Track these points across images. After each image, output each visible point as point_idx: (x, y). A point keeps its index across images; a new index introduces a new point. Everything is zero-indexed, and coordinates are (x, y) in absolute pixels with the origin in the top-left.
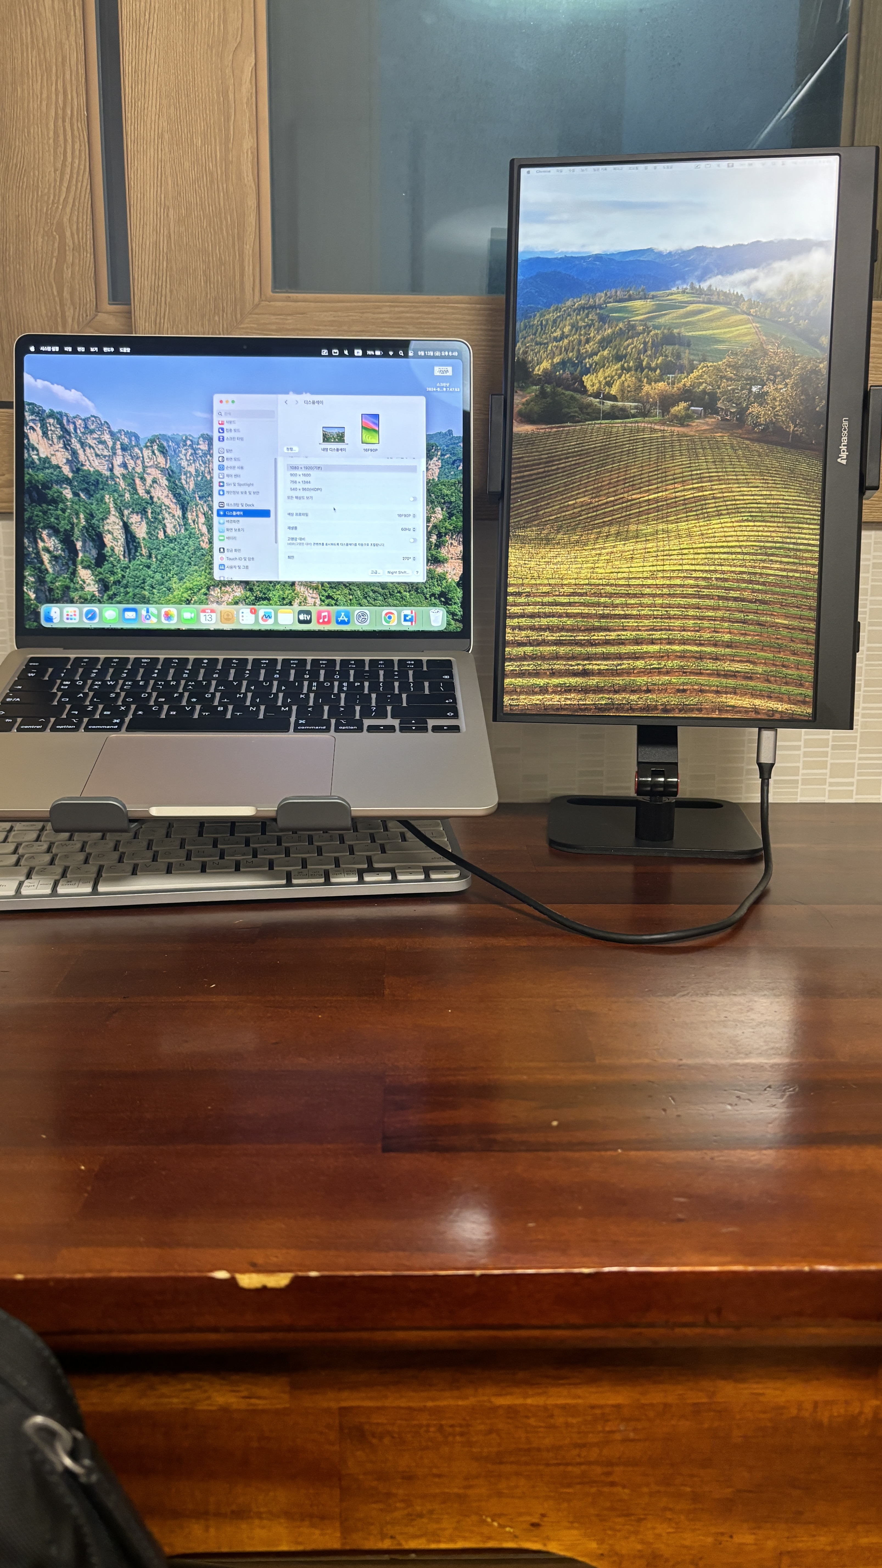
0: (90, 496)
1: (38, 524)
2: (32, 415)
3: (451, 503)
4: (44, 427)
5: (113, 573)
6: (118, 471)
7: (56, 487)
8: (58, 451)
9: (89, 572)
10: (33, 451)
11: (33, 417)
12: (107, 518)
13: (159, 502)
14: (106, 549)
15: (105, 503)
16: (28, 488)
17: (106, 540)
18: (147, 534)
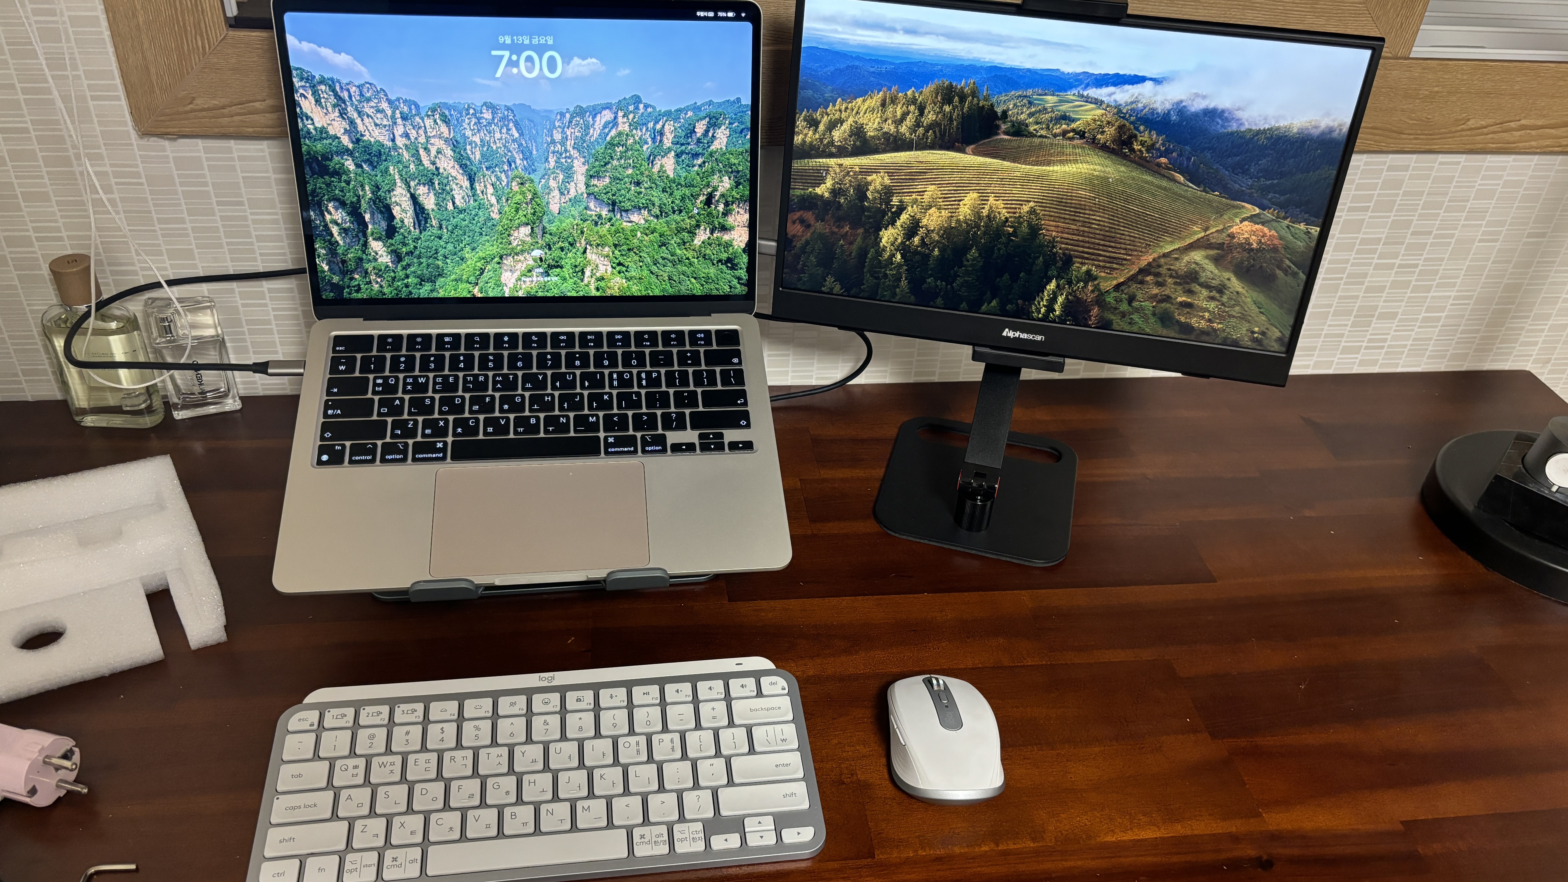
0: (374, 168)
1: (322, 197)
2: (301, 81)
3: (738, 172)
4: (315, 93)
5: (405, 244)
6: (400, 142)
7: (336, 159)
8: (334, 120)
9: (380, 243)
10: (307, 120)
11: (303, 84)
12: (393, 190)
13: (445, 174)
14: (395, 221)
15: (390, 175)
16: (307, 159)
17: (394, 212)
18: (436, 205)
